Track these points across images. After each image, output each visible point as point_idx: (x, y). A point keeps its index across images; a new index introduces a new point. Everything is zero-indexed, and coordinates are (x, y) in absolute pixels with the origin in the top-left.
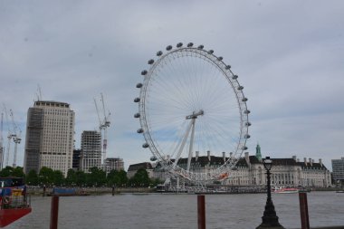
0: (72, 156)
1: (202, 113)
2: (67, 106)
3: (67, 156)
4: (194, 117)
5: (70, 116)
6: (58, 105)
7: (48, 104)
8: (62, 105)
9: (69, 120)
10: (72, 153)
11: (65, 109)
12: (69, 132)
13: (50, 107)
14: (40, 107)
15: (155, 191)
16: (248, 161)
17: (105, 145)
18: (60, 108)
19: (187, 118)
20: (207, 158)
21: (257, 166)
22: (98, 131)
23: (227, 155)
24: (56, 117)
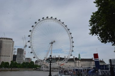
0: (12, 57)
1: (54, 42)
2: (12, 39)
3: (11, 57)
4: (52, 43)
5: (12, 43)
6: (8, 39)
7: (5, 39)
8: (10, 39)
9: (12, 44)
10: (13, 56)
11: (11, 40)
12: (12, 48)
13: (5, 40)
14: (2, 40)
15: (35, 70)
16: (74, 59)
17: (25, 53)
18: (9, 40)
19: (50, 43)
20: (58, 58)
21: (77, 61)
22: (23, 48)
23: (66, 57)
24: (7, 43)
